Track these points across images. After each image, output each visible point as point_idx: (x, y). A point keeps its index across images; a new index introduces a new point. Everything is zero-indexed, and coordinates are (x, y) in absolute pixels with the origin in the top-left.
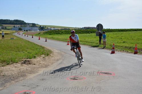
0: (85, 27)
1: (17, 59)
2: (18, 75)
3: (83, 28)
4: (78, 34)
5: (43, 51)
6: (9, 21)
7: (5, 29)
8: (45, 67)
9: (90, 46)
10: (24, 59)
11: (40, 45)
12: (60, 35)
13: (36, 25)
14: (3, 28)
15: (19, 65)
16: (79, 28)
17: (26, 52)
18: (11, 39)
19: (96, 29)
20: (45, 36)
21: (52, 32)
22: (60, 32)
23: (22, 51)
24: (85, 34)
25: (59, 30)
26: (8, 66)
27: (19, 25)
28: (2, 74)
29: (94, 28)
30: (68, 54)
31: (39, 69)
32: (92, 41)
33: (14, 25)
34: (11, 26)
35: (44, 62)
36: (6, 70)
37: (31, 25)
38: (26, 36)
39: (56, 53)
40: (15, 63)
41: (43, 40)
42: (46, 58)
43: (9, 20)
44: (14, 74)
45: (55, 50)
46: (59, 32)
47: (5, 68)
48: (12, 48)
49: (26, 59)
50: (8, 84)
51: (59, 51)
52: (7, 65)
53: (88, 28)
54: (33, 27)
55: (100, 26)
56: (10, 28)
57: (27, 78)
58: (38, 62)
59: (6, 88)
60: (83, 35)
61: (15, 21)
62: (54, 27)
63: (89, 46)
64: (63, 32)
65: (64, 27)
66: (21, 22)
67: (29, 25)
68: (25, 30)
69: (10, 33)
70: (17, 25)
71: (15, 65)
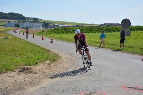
0: (104, 24)
1: (12, 66)
2: (13, 88)
3: (101, 25)
4: (96, 32)
5: (48, 56)
6: (2, 15)
9: (113, 50)
10: (22, 65)
11: (43, 47)
12: (70, 34)
13: (39, 20)
15: (15, 74)
16: (96, 25)
17: (25, 57)
18: (5, 38)
19: (121, 26)
20: (50, 36)
21: (60, 30)
22: (71, 31)
23: (19, 55)
25: (69, 28)
27: (15, 20)
29: (118, 25)
31: (42, 80)
32: (114, 43)
33: (8, 20)
34: (5, 21)
35: (48, 71)
37: (32, 20)
39: (65, 58)
40: (9, 71)
41: (47, 40)
42: (52, 65)
43: (3, 13)
44: (7, 86)
45: (63, 54)
46: (70, 30)
48: (6, 51)
49: (24, 67)
51: (69, 56)
53: (110, 25)
54: (34, 22)
55: (126, 22)
56: (3, 23)
57: (25, 92)
58: (41, 70)
61: (10, 14)
62: (63, 23)
63: (111, 49)
65: (76, 24)
66: (18, 16)
67: (29, 20)
68: (24, 27)
69: (4, 30)
70: (12, 20)
71: (10, 74)
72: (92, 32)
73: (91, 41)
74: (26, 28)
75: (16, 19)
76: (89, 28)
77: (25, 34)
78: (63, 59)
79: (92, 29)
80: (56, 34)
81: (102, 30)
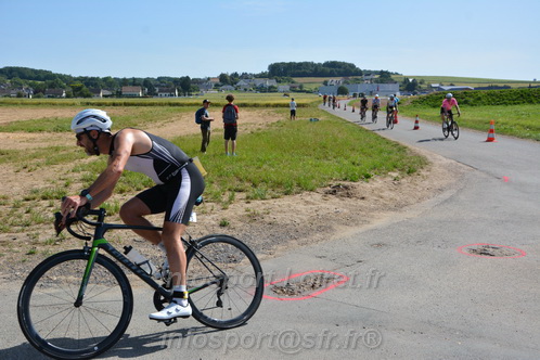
1: (314, 180)
5: (399, 160)
6: (311, 68)
7: (298, 92)
8: (395, 210)
10: (336, 180)
11: (393, 140)
12: (469, 108)
13: (393, 76)
14: (293, 90)
15: (316, 197)
17: (346, 162)
18: (311, 120)
20: (415, 113)
22: (471, 100)
23: (335, 158)
25: (466, 92)
26: (287, 197)
27: (340, 79)
28: (267, 219)
30: (483, 171)
31: (376, 214)
33: (323, 79)
34: (317, 82)
35: (392, 194)
36: (279, 209)
37: (377, 76)
39: (440, 166)
40: (306, 190)
42: (403, 180)
43: (312, 64)
44: (298, 221)
45: (438, 157)
46: (467, 98)
47: (278, 202)
48: (309, 147)
49: (339, 182)
50: (280, 248)
51: (453, 161)
52: (286, 194)
54: (382, 82)
56: (313, 87)
58: (376, 192)
61: (328, 64)
62: (452, 81)
64: (479, 99)
65: (488, 81)
66: (345, 68)
67: (370, 77)
68: (358, 93)
69: (312, 103)
70: (333, 78)
71: (307, 196)
72: (531, 102)
73: (523, 126)
74: (361, 95)
75: (340, 75)
77: (358, 110)
78: (435, 169)
79: (529, 95)
80: (432, 109)
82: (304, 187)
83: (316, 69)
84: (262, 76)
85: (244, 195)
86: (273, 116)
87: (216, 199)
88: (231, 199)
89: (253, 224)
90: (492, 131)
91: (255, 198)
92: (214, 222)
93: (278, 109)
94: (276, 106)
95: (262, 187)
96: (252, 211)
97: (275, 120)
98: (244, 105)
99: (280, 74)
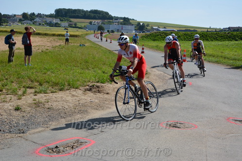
0: (229, 28)
1: (79, 82)
2: (73, 110)
3: (224, 30)
4: (212, 40)
6: (82, 13)
7: (74, 27)
9: (230, 67)
10: (92, 82)
13: (131, 21)
14: (70, 26)
15: (79, 92)
16: (216, 29)
17: (99, 71)
18: (80, 45)
20: (143, 43)
21: (158, 35)
23: (93, 69)
24: (227, 43)
26: (61, 92)
27: (99, 21)
28: (47, 106)
32: (236, 57)
33: (89, 21)
34: (84, 22)
36: (55, 99)
37: (122, 21)
38: (109, 40)
39: (155, 75)
40: (73, 88)
43: (83, 11)
44: (67, 107)
45: (154, 70)
47: (55, 95)
48: (78, 62)
49: (94, 84)
50: (54, 123)
51: (162, 73)
52: (60, 90)
53: (238, 29)
54: (124, 24)
56: (83, 25)
57: (88, 116)
59: (48, 129)
60: (220, 43)
61: (92, 11)
62: (165, 26)
65: (185, 27)
66: (102, 15)
67: (117, 21)
68: (110, 30)
69: (82, 35)
70: (95, 20)
71: (73, 92)
72: (207, 40)
74: (112, 31)
75: (99, 18)
76: (203, 33)
78: (151, 77)
79: (206, 36)
81: (222, 37)
82: (72, 86)
83: (85, 15)
84: (51, 16)
85: (33, 90)
86: (57, 42)
87: (14, 92)
88: (24, 93)
89: (38, 109)
90: (185, 56)
91: (40, 92)
92: (10, 108)
93: (60, 37)
94: (59, 35)
95: (45, 85)
96: (37, 101)
97: (58, 44)
98: (39, 34)
99: (62, 16)
